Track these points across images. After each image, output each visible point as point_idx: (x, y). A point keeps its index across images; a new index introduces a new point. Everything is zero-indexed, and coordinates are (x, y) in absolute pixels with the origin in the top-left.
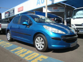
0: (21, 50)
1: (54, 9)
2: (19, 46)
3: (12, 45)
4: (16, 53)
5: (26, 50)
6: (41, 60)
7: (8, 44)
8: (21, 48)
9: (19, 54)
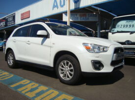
0: (28, 85)
2: (25, 78)
3: (12, 75)
4: (19, 90)
5: (37, 85)
7: (5, 75)
8: (28, 81)
9: (26, 93)
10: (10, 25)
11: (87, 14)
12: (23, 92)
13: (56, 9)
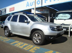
1: (40, 11)
6: (35, 50)
8: (18, 42)
10: (3, 14)
11: (44, 10)
12: (17, 46)
13: (28, 6)
